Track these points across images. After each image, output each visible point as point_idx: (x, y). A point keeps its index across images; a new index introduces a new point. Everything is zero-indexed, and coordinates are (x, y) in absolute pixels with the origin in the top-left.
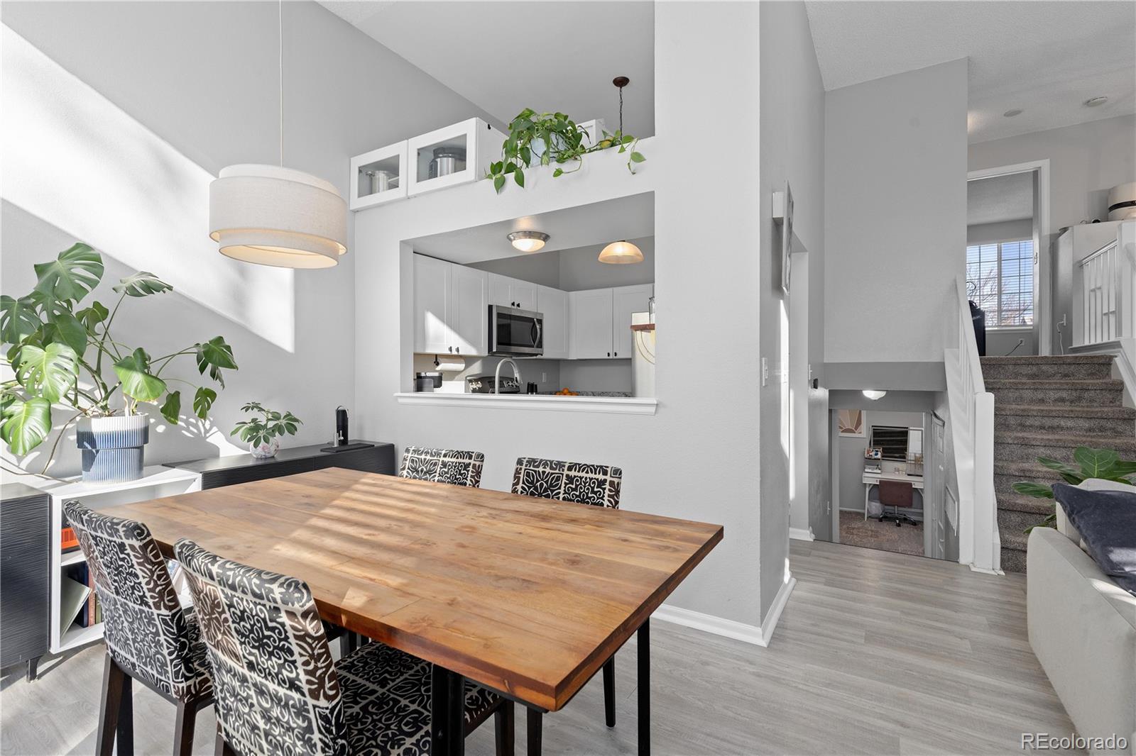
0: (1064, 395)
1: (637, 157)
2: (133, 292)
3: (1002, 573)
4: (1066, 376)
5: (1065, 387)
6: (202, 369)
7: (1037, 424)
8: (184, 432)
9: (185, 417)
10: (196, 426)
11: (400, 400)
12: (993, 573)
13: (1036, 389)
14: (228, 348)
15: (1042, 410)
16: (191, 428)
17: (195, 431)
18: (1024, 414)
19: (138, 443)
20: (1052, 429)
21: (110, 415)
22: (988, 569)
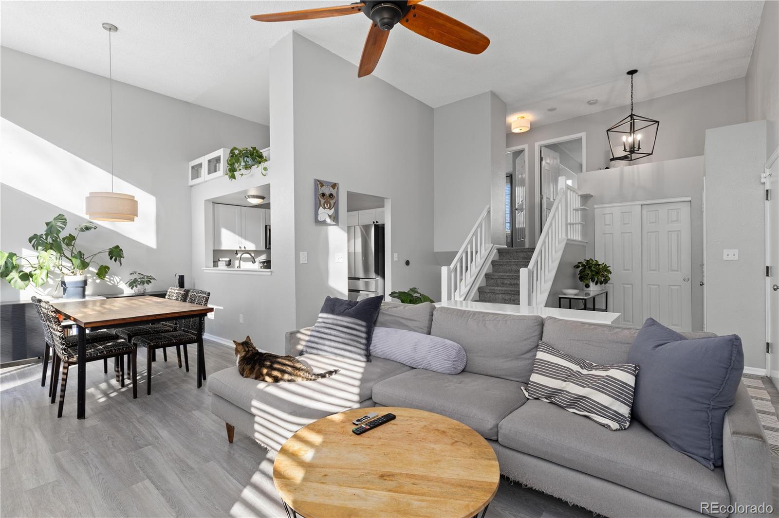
1: (265, 169)
2: (82, 230)
6: (111, 258)
8: (108, 283)
9: (109, 277)
10: (113, 280)
11: (205, 271)
14: (121, 250)
16: (112, 282)
17: (113, 283)
18: (502, 278)
19: (83, 286)
21: (74, 275)
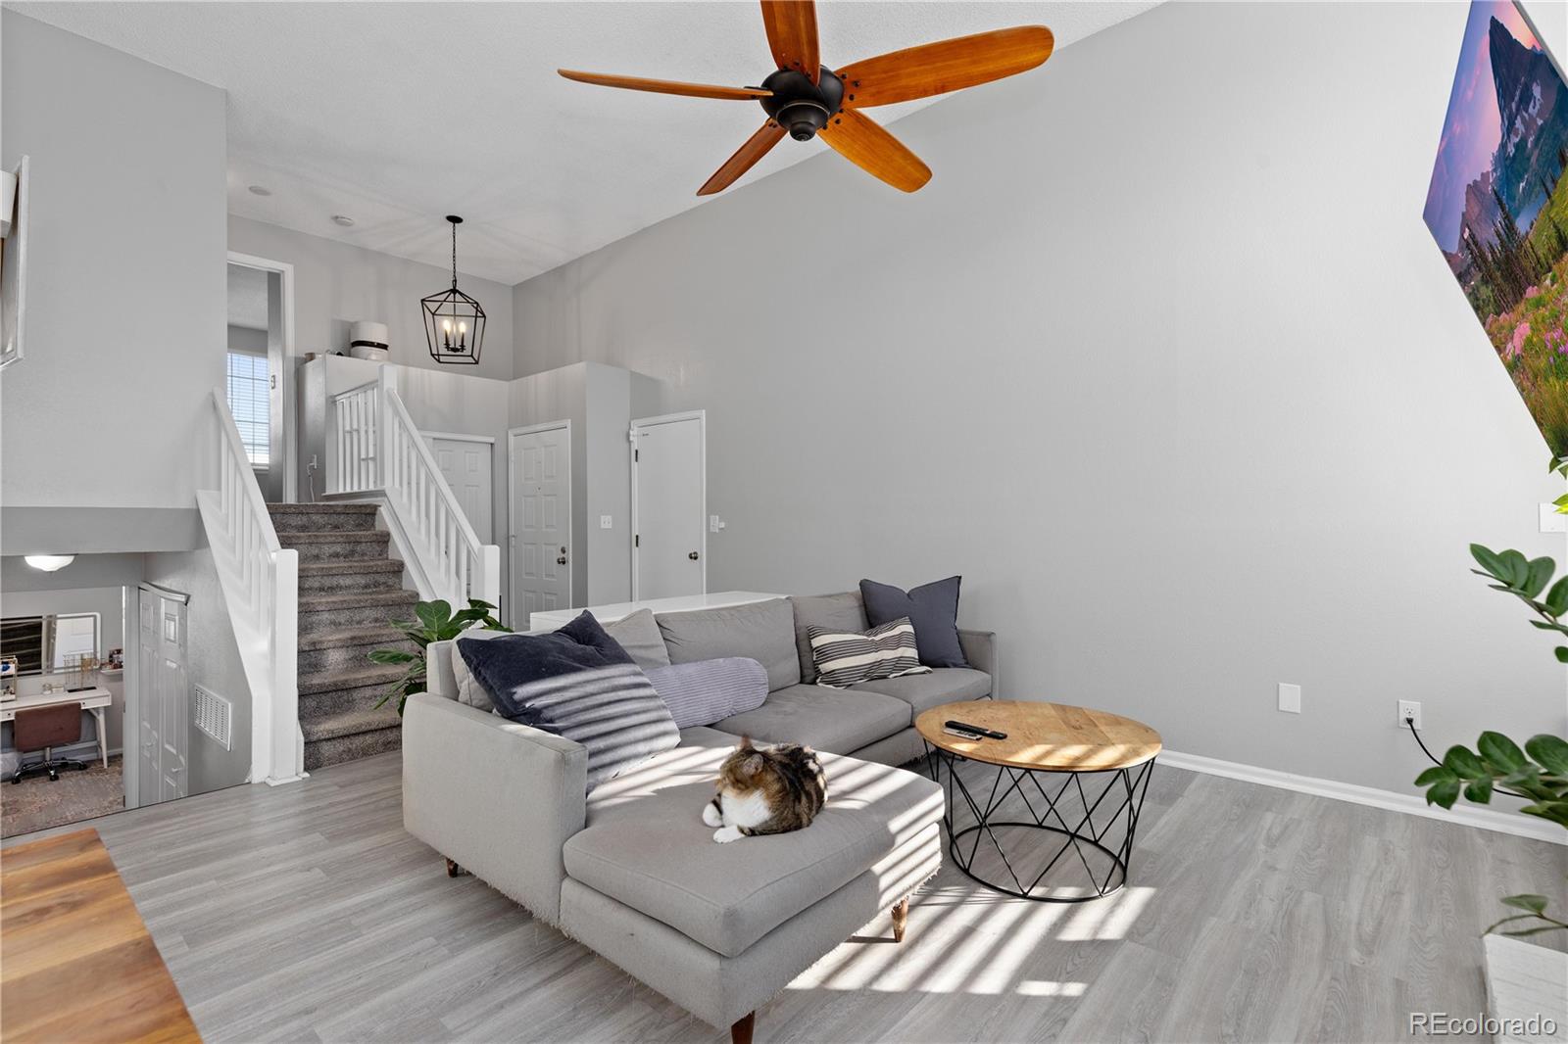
0: (338, 549)
3: (307, 775)
4: (336, 527)
5: (341, 539)
7: (317, 585)
12: (297, 779)
13: (310, 544)
15: (323, 568)
20: (331, 589)
22: (291, 777)
